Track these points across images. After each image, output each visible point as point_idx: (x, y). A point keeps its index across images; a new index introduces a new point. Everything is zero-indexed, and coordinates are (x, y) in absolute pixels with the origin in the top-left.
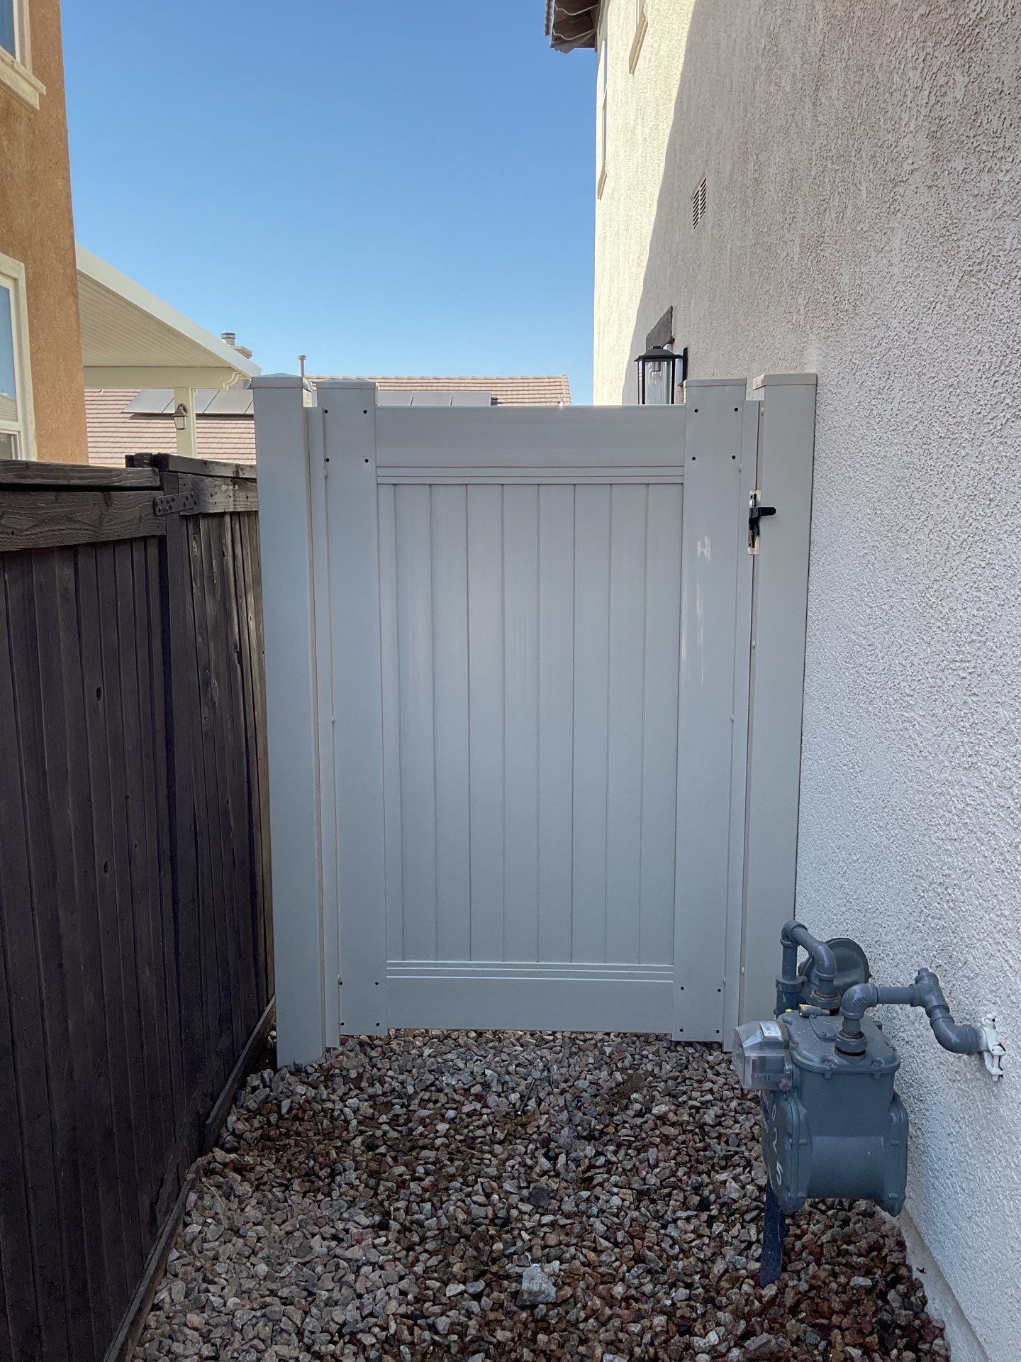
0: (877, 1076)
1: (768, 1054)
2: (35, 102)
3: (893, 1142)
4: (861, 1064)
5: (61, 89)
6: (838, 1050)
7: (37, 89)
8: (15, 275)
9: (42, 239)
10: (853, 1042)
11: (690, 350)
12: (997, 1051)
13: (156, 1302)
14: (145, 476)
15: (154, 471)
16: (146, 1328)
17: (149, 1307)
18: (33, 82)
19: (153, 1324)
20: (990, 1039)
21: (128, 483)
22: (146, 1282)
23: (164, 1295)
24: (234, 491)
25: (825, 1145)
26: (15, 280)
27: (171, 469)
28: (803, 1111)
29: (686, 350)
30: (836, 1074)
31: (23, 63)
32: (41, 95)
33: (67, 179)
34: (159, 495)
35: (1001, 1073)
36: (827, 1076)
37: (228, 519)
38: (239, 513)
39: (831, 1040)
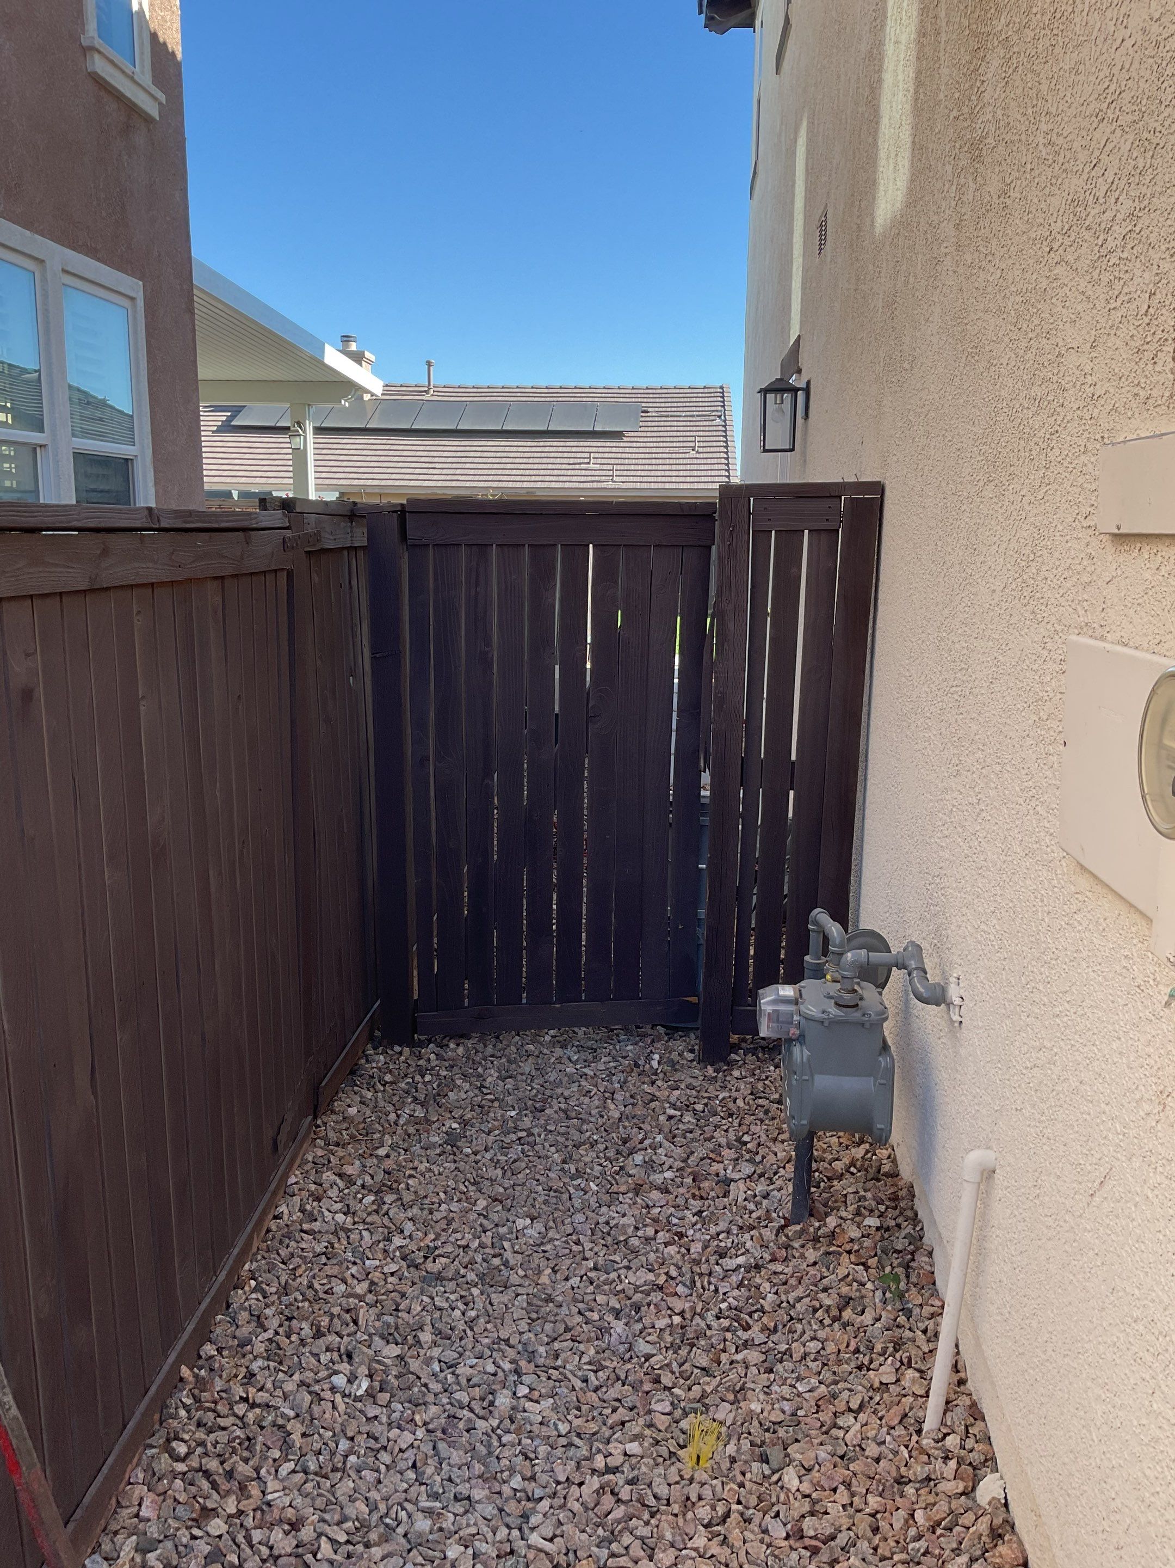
0: (867, 1025)
1: (782, 1008)
2: (154, 112)
3: (880, 1081)
4: (855, 1015)
5: (180, 96)
6: (836, 1004)
7: (155, 99)
8: (132, 294)
9: (159, 256)
10: (847, 996)
11: (812, 383)
12: (957, 1001)
13: (277, 1213)
14: (275, 517)
15: (284, 513)
16: (268, 1231)
17: (271, 1216)
18: (153, 92)
19: (274, 1228)
20: (954, 993)
21: (263, 525)
22: (268, 1195)
23: (283, 1208)
24: (351, 527)
25: (824, 1083)
26: (132, 299)
27: (298, 510)
28: (806, 1053)
29: (808, 383)
30: (835, 1023)
31: (143, 73)
32: (160, 104)
33: (184, 191)
34: (288, 533)
35: (960, 1019)
36: (826, 1024)
37: (345, 553)
38: (356, 548)
39: (832, 998)
